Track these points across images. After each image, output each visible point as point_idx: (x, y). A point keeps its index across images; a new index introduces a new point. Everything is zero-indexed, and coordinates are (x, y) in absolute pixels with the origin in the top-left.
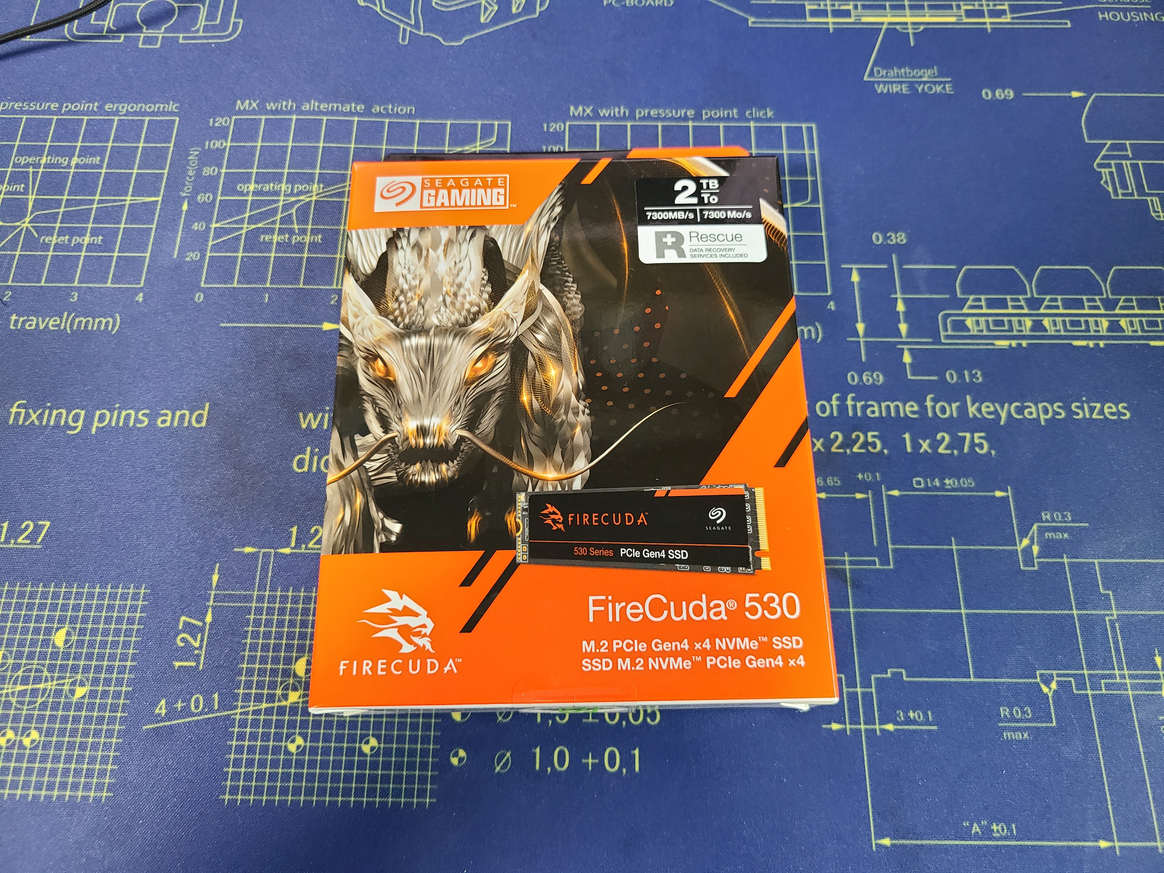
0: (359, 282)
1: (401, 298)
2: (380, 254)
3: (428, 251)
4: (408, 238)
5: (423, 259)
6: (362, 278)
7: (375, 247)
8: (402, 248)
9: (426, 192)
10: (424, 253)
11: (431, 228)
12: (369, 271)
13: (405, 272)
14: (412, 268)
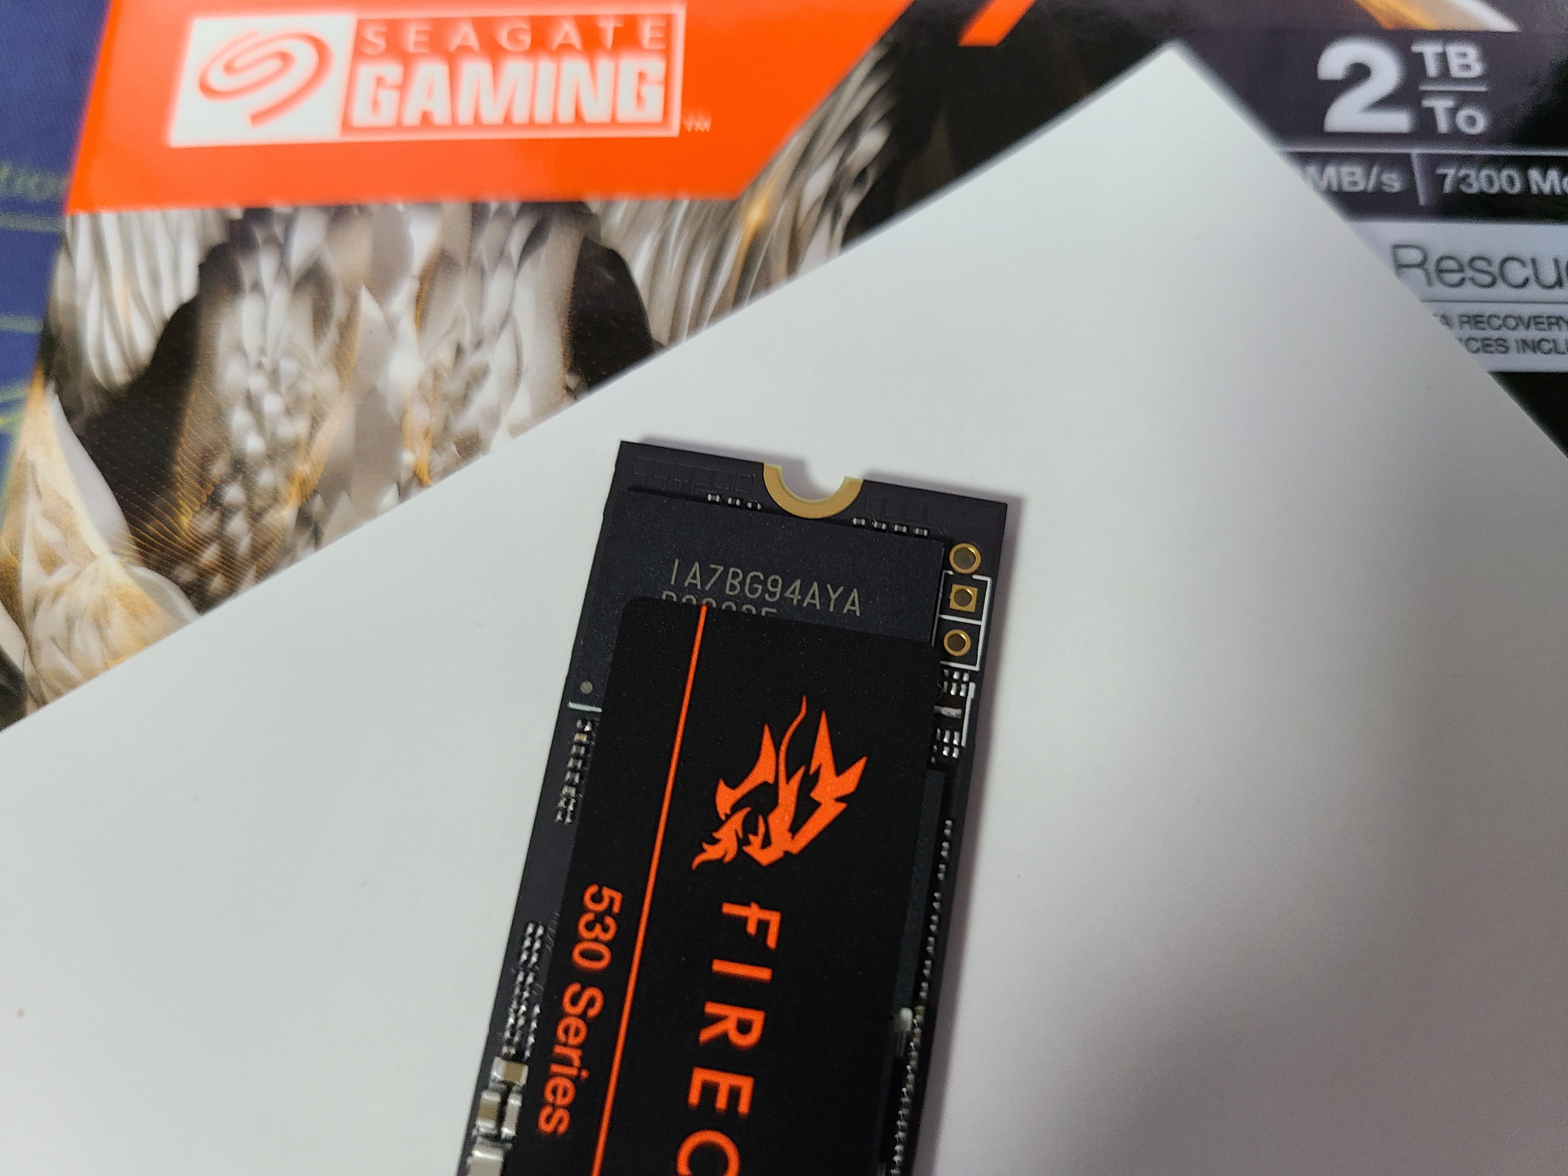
0: (80, 420)
1: (233, 494)
2: (169, 307)
3: (353, 301)
4: (282, 248)
5: (332, 334)
6: (91, 403)
7: (155, 281)
8: (257, 286)
9: (367, 72)
10: (339, 307)
11: (374, 207)
12: (120, 376)
13: (257, 383)
14: (288, 366)
